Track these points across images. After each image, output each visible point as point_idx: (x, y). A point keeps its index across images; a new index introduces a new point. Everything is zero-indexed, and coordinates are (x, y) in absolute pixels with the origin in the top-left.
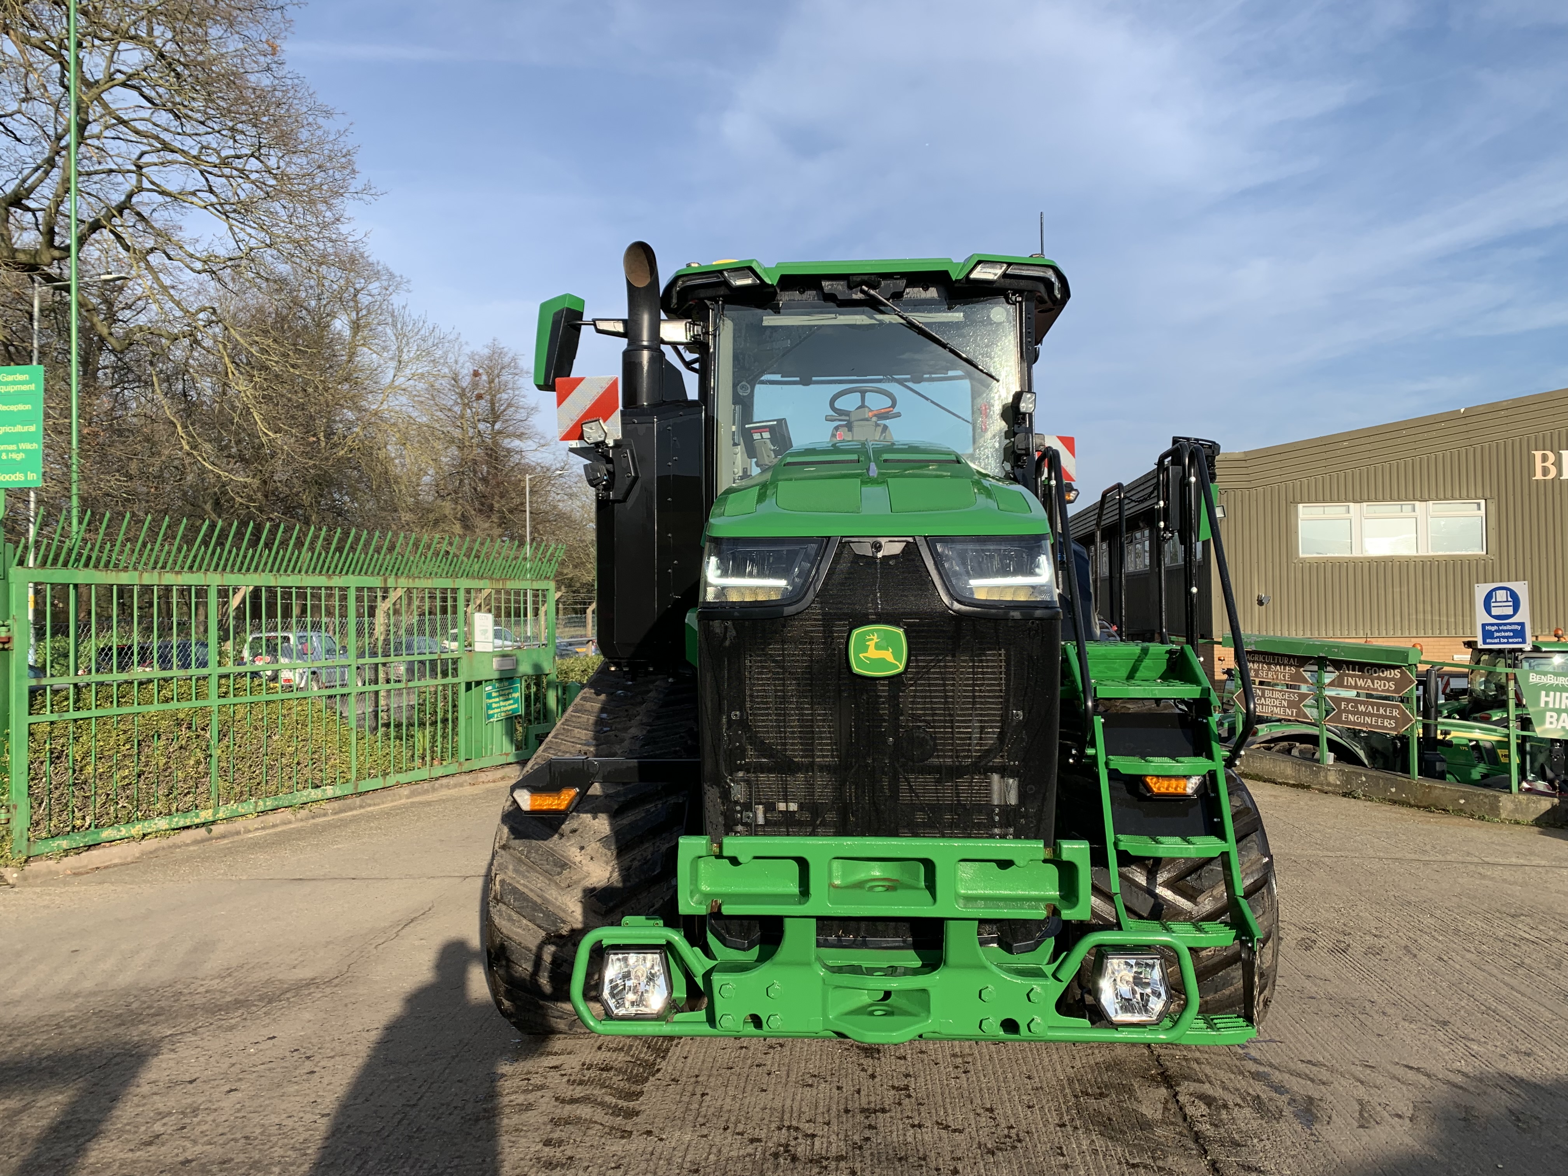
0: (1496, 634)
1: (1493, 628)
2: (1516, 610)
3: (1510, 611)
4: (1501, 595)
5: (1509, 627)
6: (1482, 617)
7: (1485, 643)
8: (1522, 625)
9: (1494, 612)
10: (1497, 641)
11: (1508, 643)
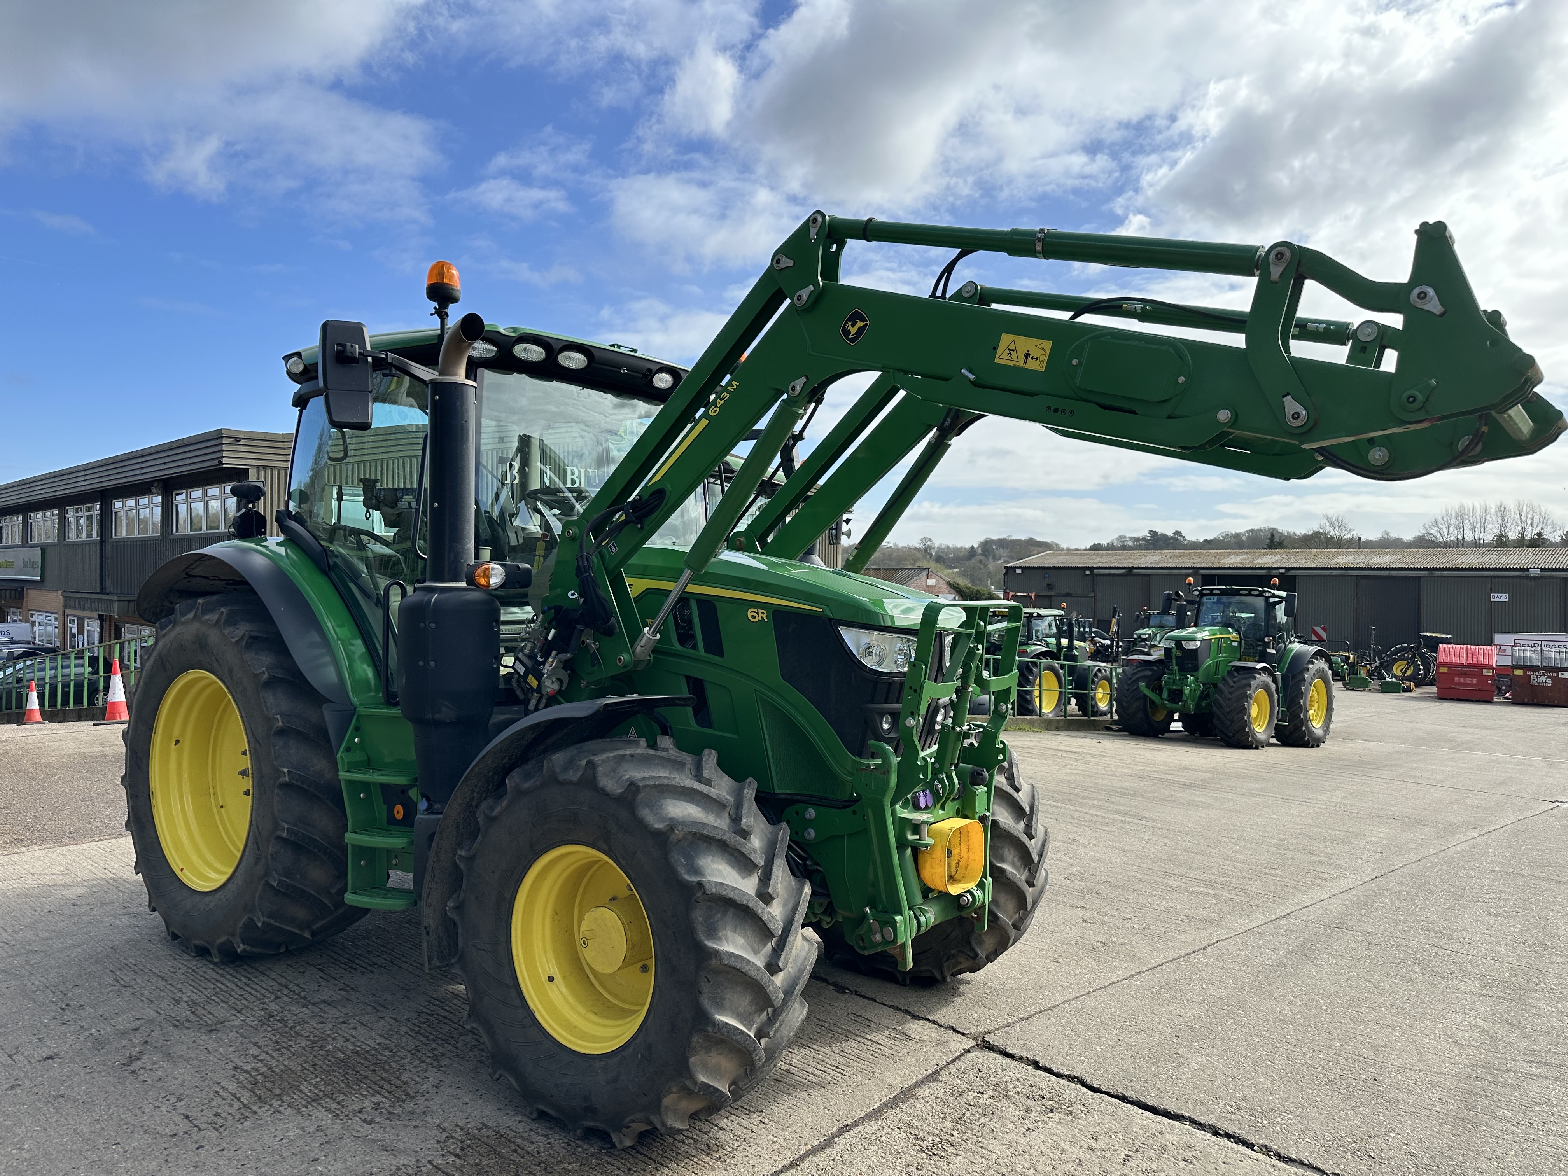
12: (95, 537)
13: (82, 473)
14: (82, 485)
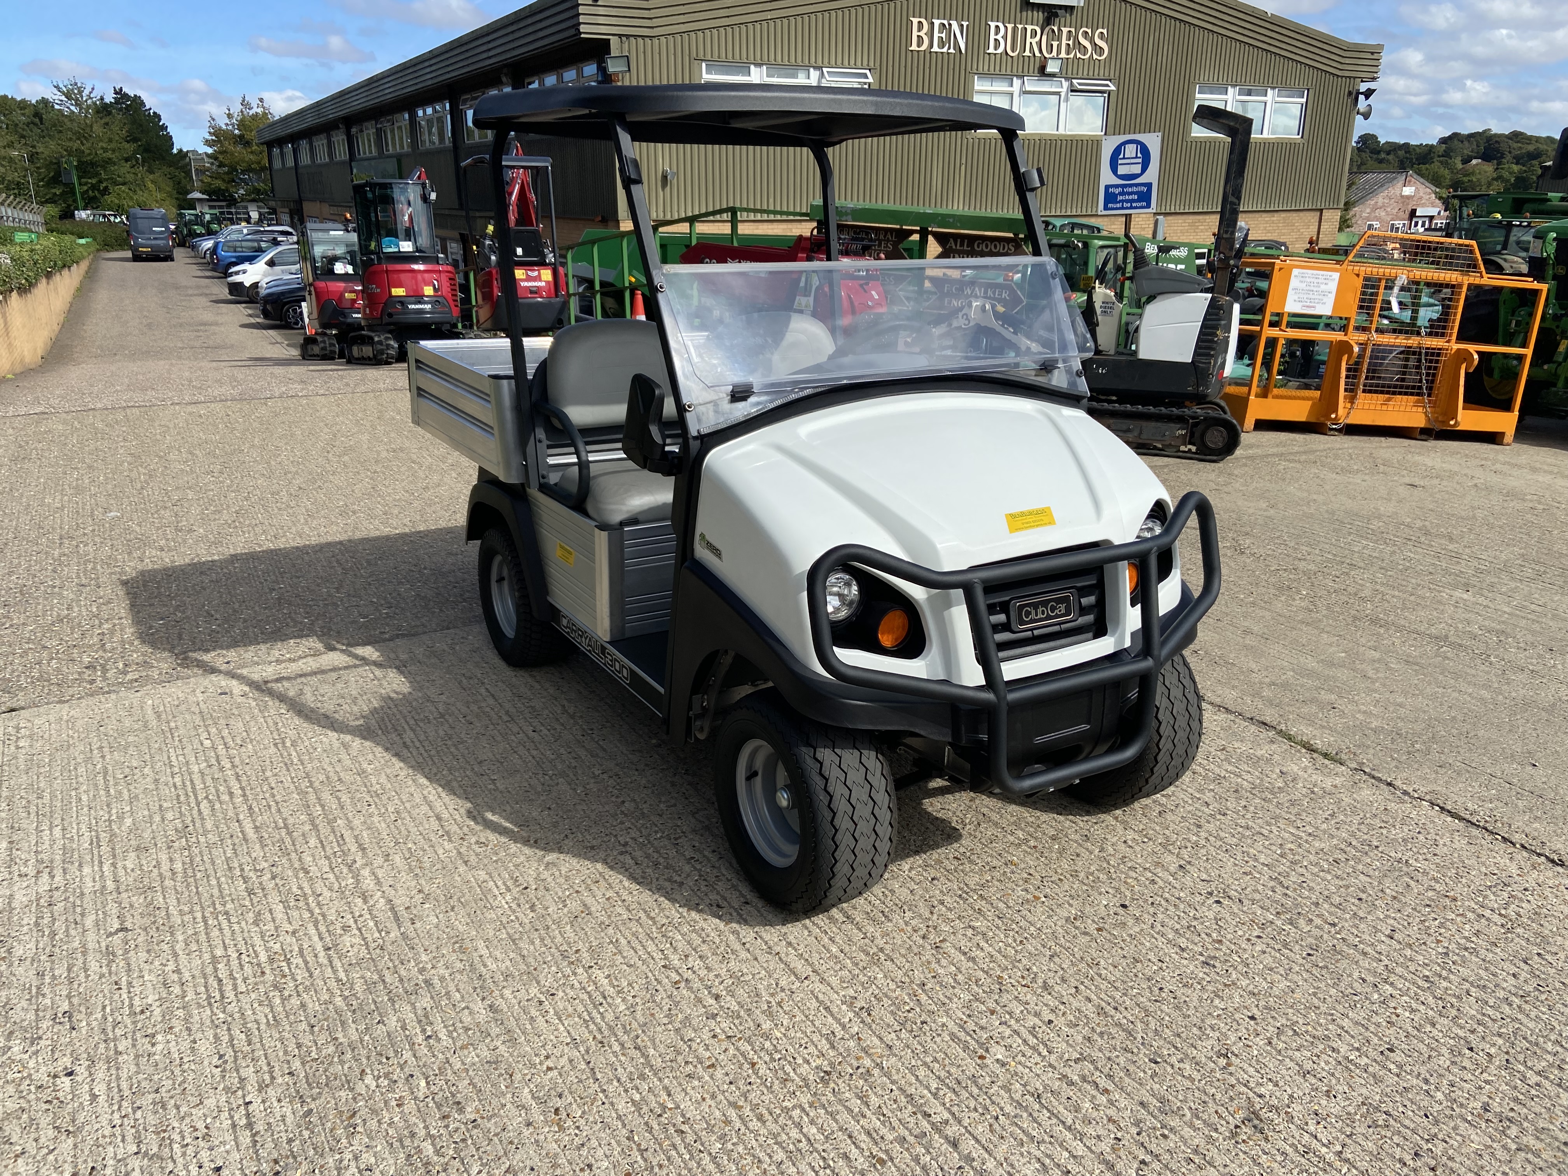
0: (1120, 198)
1: (1117, 191)
2: (1144, 169)
3: (1137, 169)
4: (1130, 150)
5: (1135, 189)
6: (1107, 178)
7: (1106, 208)
8: (1149, 185)
9: (1122, 170)
10: (1118, 205)
11: (1131, 208)
12: (448, 143)
13: (427, 64)
14: (428, 79)
